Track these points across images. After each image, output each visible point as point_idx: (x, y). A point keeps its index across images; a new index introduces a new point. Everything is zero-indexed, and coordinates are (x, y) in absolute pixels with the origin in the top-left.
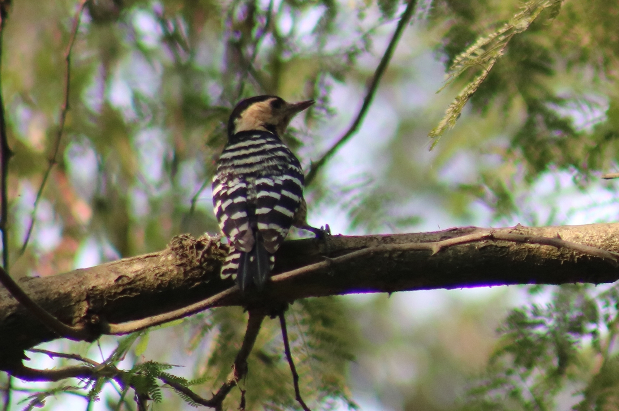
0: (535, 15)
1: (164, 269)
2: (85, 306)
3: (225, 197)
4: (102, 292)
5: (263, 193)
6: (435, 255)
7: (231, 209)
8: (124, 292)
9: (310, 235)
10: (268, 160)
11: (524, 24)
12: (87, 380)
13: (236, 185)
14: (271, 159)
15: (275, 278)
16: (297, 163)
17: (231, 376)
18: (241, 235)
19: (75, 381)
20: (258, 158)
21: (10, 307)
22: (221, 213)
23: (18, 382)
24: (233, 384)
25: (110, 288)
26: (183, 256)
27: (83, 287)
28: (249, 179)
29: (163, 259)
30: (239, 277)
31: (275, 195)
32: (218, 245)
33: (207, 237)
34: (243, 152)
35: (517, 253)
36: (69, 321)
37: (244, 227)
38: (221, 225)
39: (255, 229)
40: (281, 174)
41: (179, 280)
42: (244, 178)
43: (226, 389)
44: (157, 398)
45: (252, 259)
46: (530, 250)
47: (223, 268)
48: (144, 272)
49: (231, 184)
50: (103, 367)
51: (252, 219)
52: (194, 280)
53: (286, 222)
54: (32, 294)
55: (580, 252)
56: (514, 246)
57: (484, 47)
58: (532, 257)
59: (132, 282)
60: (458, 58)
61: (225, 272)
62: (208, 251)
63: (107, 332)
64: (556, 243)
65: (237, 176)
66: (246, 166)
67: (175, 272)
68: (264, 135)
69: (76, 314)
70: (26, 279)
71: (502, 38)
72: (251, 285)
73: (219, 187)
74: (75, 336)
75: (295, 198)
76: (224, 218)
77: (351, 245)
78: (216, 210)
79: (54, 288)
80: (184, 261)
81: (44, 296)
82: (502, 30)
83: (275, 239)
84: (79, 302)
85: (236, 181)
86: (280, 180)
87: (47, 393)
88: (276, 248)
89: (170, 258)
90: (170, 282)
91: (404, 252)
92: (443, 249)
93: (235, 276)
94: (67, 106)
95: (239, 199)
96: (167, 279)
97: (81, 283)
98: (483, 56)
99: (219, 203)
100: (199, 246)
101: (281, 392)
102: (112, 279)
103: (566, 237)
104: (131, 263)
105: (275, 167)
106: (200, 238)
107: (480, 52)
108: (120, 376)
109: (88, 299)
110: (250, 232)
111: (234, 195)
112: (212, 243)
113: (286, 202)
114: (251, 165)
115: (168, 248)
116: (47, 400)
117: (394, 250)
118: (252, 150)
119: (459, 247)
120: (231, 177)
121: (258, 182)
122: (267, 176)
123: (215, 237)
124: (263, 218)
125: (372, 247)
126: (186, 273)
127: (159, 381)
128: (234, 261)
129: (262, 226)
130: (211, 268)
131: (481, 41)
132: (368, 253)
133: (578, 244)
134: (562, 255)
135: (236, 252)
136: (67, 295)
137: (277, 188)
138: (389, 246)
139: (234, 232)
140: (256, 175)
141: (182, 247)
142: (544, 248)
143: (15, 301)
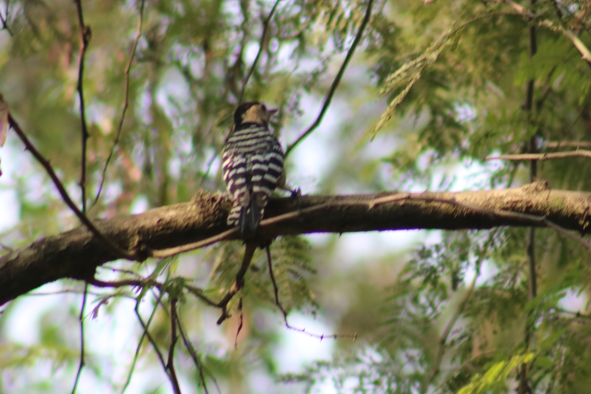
0: (441, 49)
1: (189, 215)
2: (137, 239)
3: (231, 169)
4: (148, 230)
5: (256, 167)
6: (371, 209)
7: (235, 177)
8: (162, 229)
9: (288, 194)
10: (261, 143)
11: (434, 56)
12: (137, 287)
13: (239, 160)
14: (263, 142)
15: (263, 222)
16: (279, 144)
17: (233, 287)
18: (241, 195)
19: (129, 288)
20: (254, 141)
21: (87, 238)
22: (228, 180)
23: (92, 288)
24: (234, 293)
25: (153, 227)
26: (202, 206)
27: (136, 226)
28: (248, 156)
29: (189, 208)
30: (240, 224)
31: (265, 168)
32: (226, 199)
33: (219, 194)
34: (244, 137)
35: (426, 209)
36: (127, 248)
37: (244, 189)
38: (229, 187)
39: (251, 191)
40: (269, 152)
41: (199, 223)
42: (244, 155)
43: (229, 297)
44: (183, 301)
45: (249, 211)
46: (434, 208)
47: (229, 217)
48: (176, 216)
49: (236, 159)
50: (148, 280)
51: (249, 184)
52: (209, 223)
53: (272, 186)
54: (102, 230)
55: (468, 209)
56: (423, 204)
57: (406, 71)
58: (436, 212)
59: (169, 223)
60: (389, 78)
61: (231, 219)
62: (220, 203)
63: (151, 256)
64: (452, 202)
65: (240, 153)
66: (245, 146)
67: (197, 217)
68: (258, 126)
69: (131, 243)
70: (97, 220)
71: (419, 65)
72: (247, 228)
73: (227, 162)
74: (131, 258)
75: (278, 169)
76: (231, 183)
77: (315, 201)
78: (225, 177)
79: (117, 226)
80: (203, 209)
81: (110, 231)
82: (419, 59)
83: (264, 198)
84: (133, 235)
85: (239, 157)
86: (268, 156)
87: (110, 296)
88: (266, 204)
89: (194, 207)
90: (194, 224)
91: (350, 207)
92: (376, 205)
93: (237, 223)
94: (127, 106)
95: (241, 170)
96: (191, 221)
97: (135, 223)
98: (406, 77)
99: (227, 172)
100: (213, 200)
101: (266, 292)
102: (155, 221)
103: (459, 199)
104: (168, 210)
105: (265, 148)
106: (214, 195)
107: (404, 75)
108: (159, 286)
109: (139, 233)
110: (247, 194)
111: (238, 167)
112: (222, 199)
113: (271, 172)
114: (249, 146)
115: (193, 201)
116: (110, 301)
117: (343, 206)
118: (250, 136)
119: (387, 204)
120: (236, 154)
121: (253, 158)
122: (260, 154)
123: (224, 194)
124: (257, 183)
125: (329, 203)
126: (204, 218)
127: (185, 291)
128: (237, 212)
129: (256, 189)
130: (221, 215)
131: (404, 67)
132: (326, 207)
133: (467, 204)
134: (456, 211)
135: (238, 205)
136: (125, 232)
137: (266, 163)
138: (340, 203)
139: (237, 193)
140: (253, 153)
141: (202, 200)
142: (444, 206)
143: (90, 234)
